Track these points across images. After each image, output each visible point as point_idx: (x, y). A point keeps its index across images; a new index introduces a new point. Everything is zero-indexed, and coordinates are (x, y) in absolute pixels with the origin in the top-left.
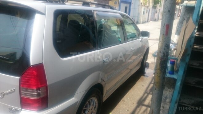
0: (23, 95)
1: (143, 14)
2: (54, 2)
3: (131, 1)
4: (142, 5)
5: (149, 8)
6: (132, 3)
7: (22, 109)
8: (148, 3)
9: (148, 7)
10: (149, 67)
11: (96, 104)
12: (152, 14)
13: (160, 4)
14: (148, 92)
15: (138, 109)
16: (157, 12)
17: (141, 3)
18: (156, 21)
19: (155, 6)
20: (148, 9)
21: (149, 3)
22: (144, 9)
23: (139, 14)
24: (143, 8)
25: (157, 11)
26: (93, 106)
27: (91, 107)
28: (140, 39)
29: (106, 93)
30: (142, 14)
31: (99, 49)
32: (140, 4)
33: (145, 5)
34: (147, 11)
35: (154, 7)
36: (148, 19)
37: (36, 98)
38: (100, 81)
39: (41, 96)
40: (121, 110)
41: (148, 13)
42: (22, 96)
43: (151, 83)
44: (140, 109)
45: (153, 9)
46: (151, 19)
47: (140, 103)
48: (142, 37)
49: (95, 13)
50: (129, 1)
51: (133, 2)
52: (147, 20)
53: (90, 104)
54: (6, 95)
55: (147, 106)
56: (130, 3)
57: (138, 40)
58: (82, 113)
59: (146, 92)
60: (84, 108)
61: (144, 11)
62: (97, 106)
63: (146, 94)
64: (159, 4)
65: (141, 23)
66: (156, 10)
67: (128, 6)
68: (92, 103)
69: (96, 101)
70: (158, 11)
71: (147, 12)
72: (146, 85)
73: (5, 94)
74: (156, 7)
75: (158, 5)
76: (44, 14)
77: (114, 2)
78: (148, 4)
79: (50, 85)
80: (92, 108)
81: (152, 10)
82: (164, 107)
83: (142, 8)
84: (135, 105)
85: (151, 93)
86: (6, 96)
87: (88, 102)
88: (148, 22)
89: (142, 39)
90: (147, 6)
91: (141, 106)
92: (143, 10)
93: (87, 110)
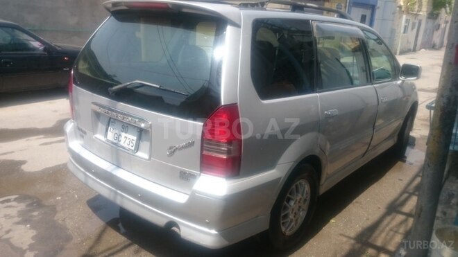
0: (206, 150)
1: (404, 32)
2: (249, 6)
3: (377, 2)
4: (401, 12)
5: (419, 18)
6: (378, 8)
7: (202, 174)
8: (416, 7)
9: (416, 15)
10: (414, 145)
11: (307, 194)
12: (425, 31)
13: (448, 9)
14: (411, 191)
15: (388, 218)
16: (438, 28)
17: (400, 7)
18: (436, 49)
19: (435, 12)
20: (417, 22)
21: (420, 6)
22: (407, 21)
23: (393, 32)
24: (404, 17)
25: (439, 25)
26: (303, 195)
27: (300, 196)
28: (399, 82)
29: (327, 179)
30: (402, 31)
31: (319, 92)
32: (398, 9)
33: (408, 11)
34: (414, 25)
35: (433, 16)
36: (415, 45)
37: (224, 157)
38: (317, 152)
39: (232, 155)
40: (353, 218)
41: (415, 30)
42: (205, 152)
43: (417, 176)
44: (392, 219)
45: (431, 21)
46: (422, 44)
47: (393, 208)
48: (402, 78)
49: (314, 24)
50: (371, 2)
51: (379, 4)
52: (412, 47)
53: (297, 191)
54: (177, 151)
55: (409, 215)
56: (373, 8)
57: (394, 82)
58: (285, 202)
59: (404, 191)
60: (288, 195)
61: (406, 26)
62: (308, 199)
63: (406, 195)
64: (445, 8)
65: (398, 52)
66: (437, 22)
67: (368, 13)
68: (301, 190)
69: (307, 188)
70: (443, 26)
71: (412, 29)
72: (406, 179)
73: (177, 149)
74: (437, 15)
75: (443, 10)
76: (238, 26)
77: (336, 4)
78: (416, 9)
79: (245, 140)
80: (300, 199)
81: (427, 23)
82: (445, 213)
83: (401, 17)
84: (382, 210)
85: (417, 193)
86: (177, 153)
87: (294, 187)
88: (414, 50)
89: (403, 81)
90: (414, 13)
91: (394, 214)
92: (403, 23)
93: (293, 200)
